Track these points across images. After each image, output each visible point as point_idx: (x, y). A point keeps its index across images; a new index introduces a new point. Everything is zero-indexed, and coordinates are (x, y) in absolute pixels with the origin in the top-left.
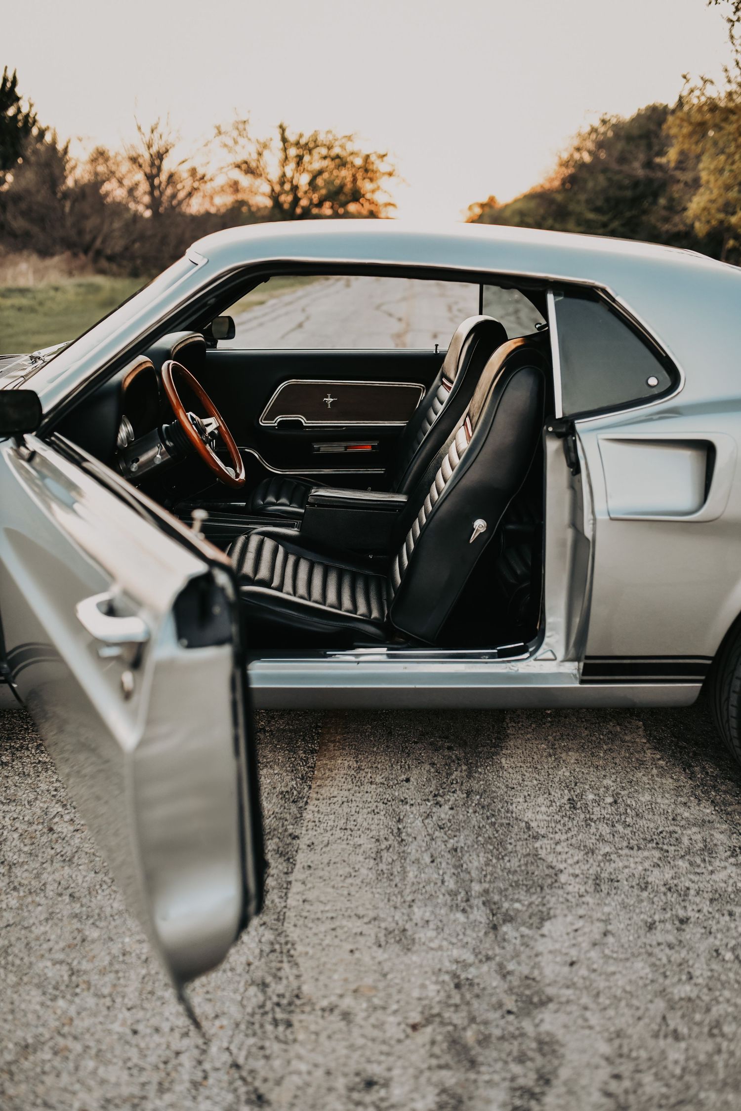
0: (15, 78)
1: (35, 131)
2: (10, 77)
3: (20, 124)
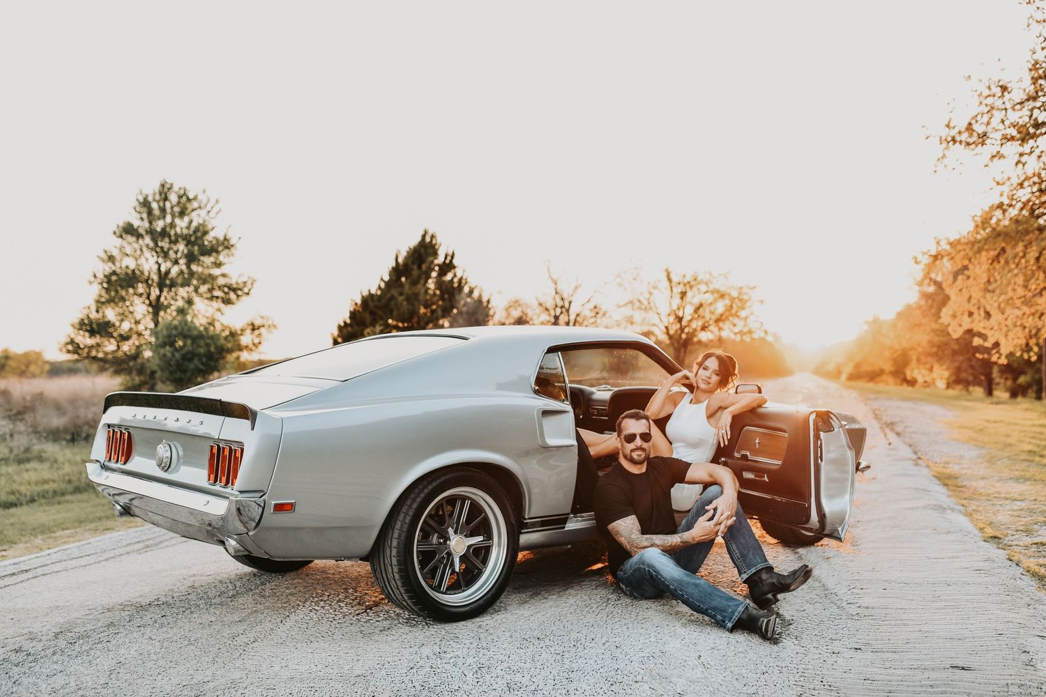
0: (453, 253)
1: (466, 290)
2: (450, 253)
3: (456, 285)
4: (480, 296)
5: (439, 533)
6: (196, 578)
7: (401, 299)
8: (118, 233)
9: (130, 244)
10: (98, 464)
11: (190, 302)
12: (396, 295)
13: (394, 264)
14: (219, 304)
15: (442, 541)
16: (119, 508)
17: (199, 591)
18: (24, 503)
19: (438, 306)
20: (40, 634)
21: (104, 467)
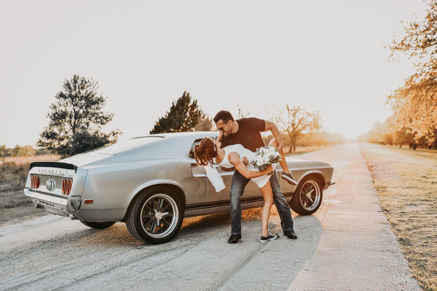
0: (196, 101)
1: (202, 116)
2: (195, 101)
3: (198, 114)
4: (208, 118)
5: (152, 211)
6: (69, 231)
7: (175, 120)
8: (57, 97)
9: (62, 101)
10: (28, 189)
11: (88, 124)
12: (173, 118)
13: (172, 106)
14: (100, 125)
15: (153, 214)
16: (36, 205)
17: (68, 236)
18: (15, 206)
19: (190, 122)
20: (5, 252)
21: (31, 190)
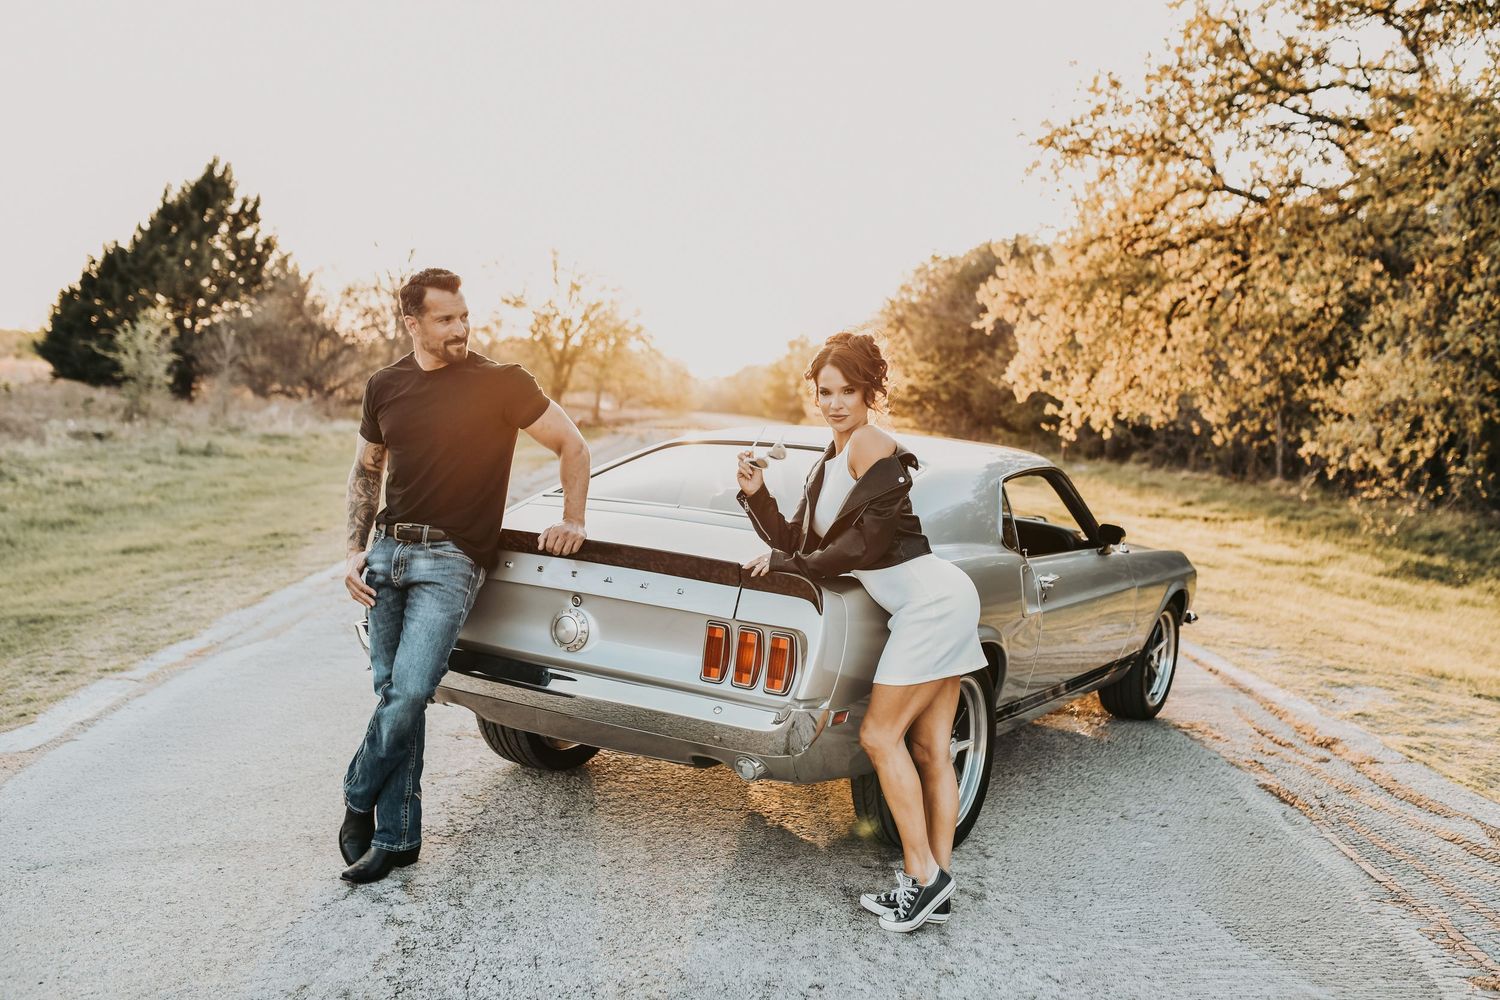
0: (258, 199)
1: (276, 256)
2: (252, 198)
3: (259, 247)
4: (296, 266)
7: (171, 261)
12: (161, 253)
